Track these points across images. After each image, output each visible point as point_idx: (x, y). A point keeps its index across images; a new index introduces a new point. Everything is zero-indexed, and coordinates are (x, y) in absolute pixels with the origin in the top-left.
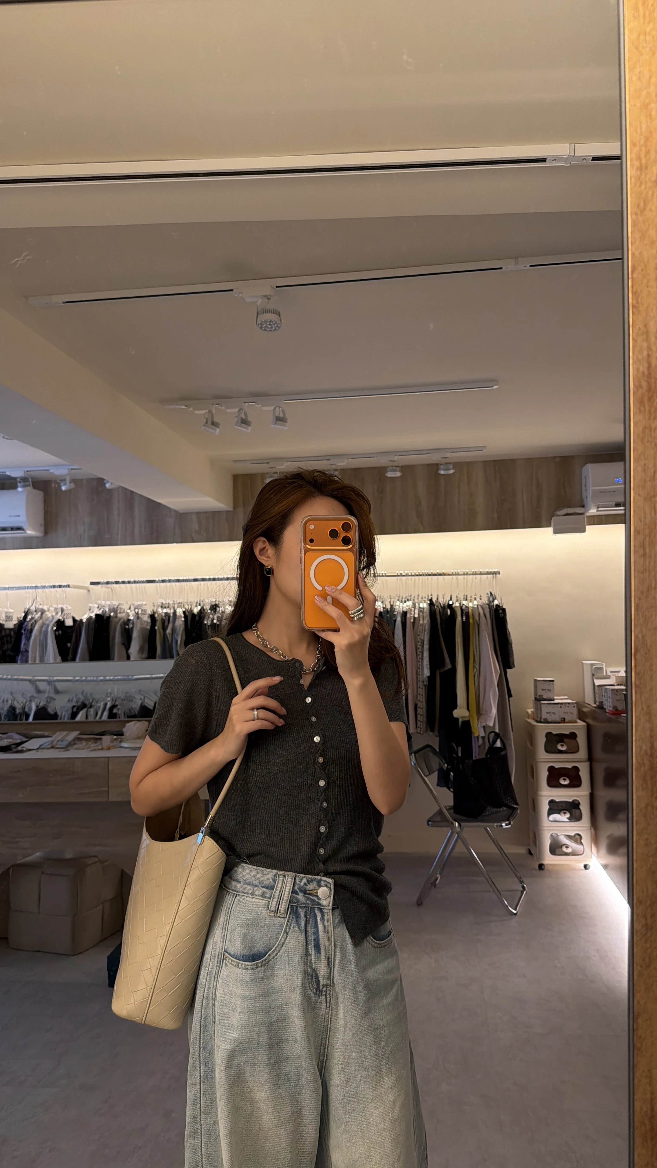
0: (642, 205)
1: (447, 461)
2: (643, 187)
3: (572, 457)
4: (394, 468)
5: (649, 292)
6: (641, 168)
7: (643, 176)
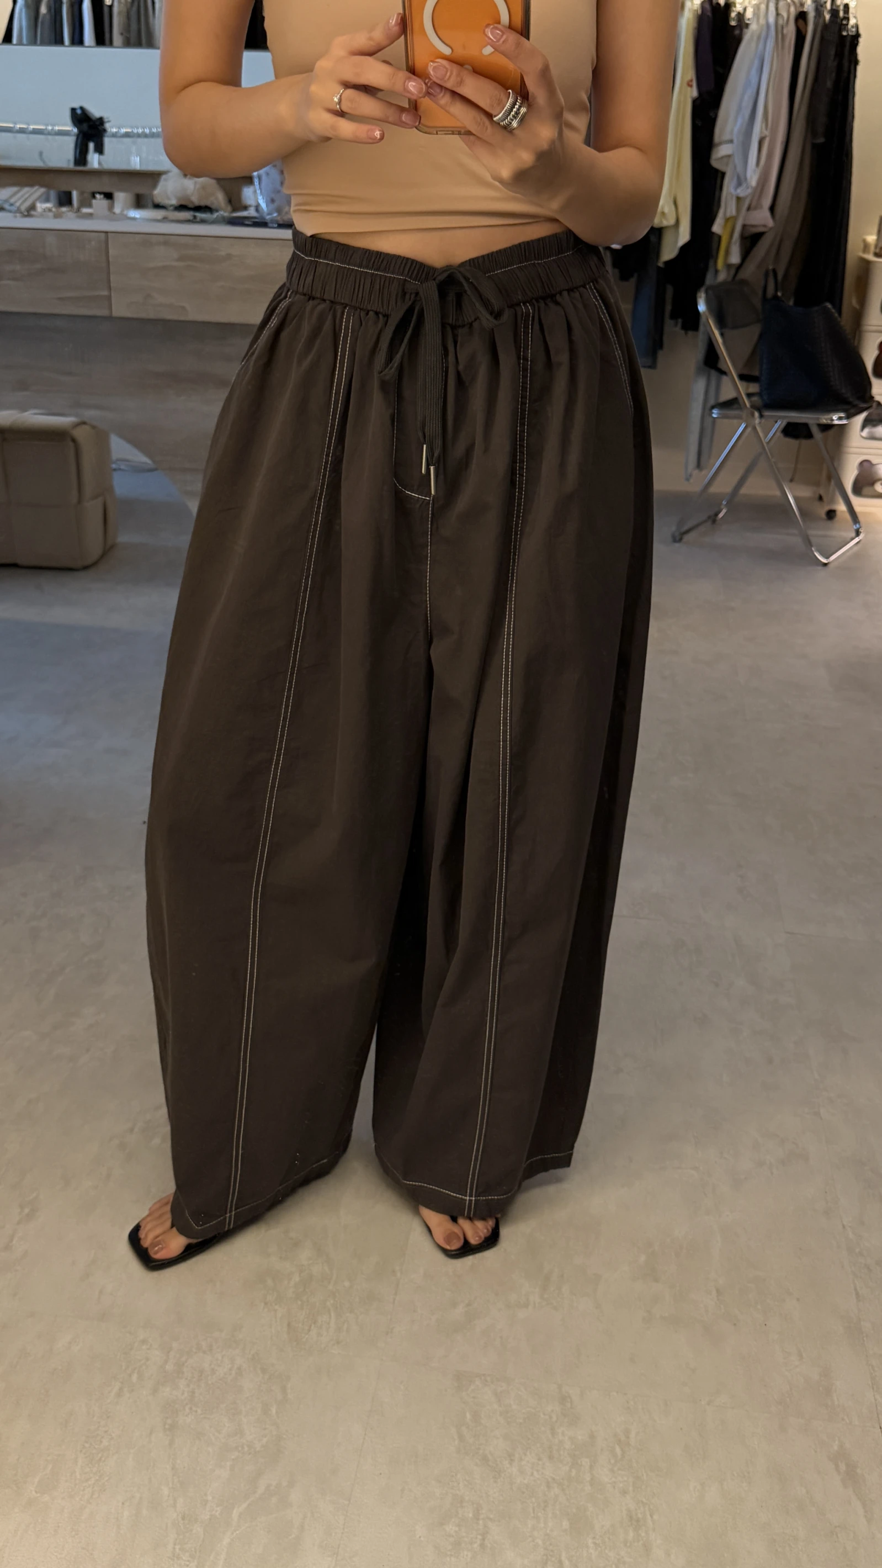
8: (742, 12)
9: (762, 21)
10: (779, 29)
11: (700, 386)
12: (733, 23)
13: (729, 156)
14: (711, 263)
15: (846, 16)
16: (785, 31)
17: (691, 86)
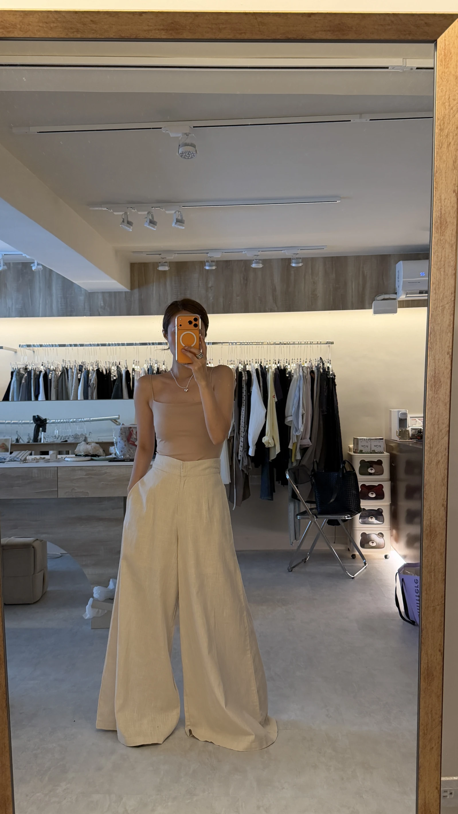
0: (441, 145)
1: (297, 256)
2: (442, 137)
3: (390, 255)
4: (258, 260)
5: (442, 182)
6: (441, 130)
7: (442, 133)
8: (290, 371)
9: (298, 375)
10: (304, 377)
11: (291, 507)
12: (287, 375)
13: (292, 421)
14: (290, 460)
15: (329, 371)
16: (307, 378)
17: (275, 397)
